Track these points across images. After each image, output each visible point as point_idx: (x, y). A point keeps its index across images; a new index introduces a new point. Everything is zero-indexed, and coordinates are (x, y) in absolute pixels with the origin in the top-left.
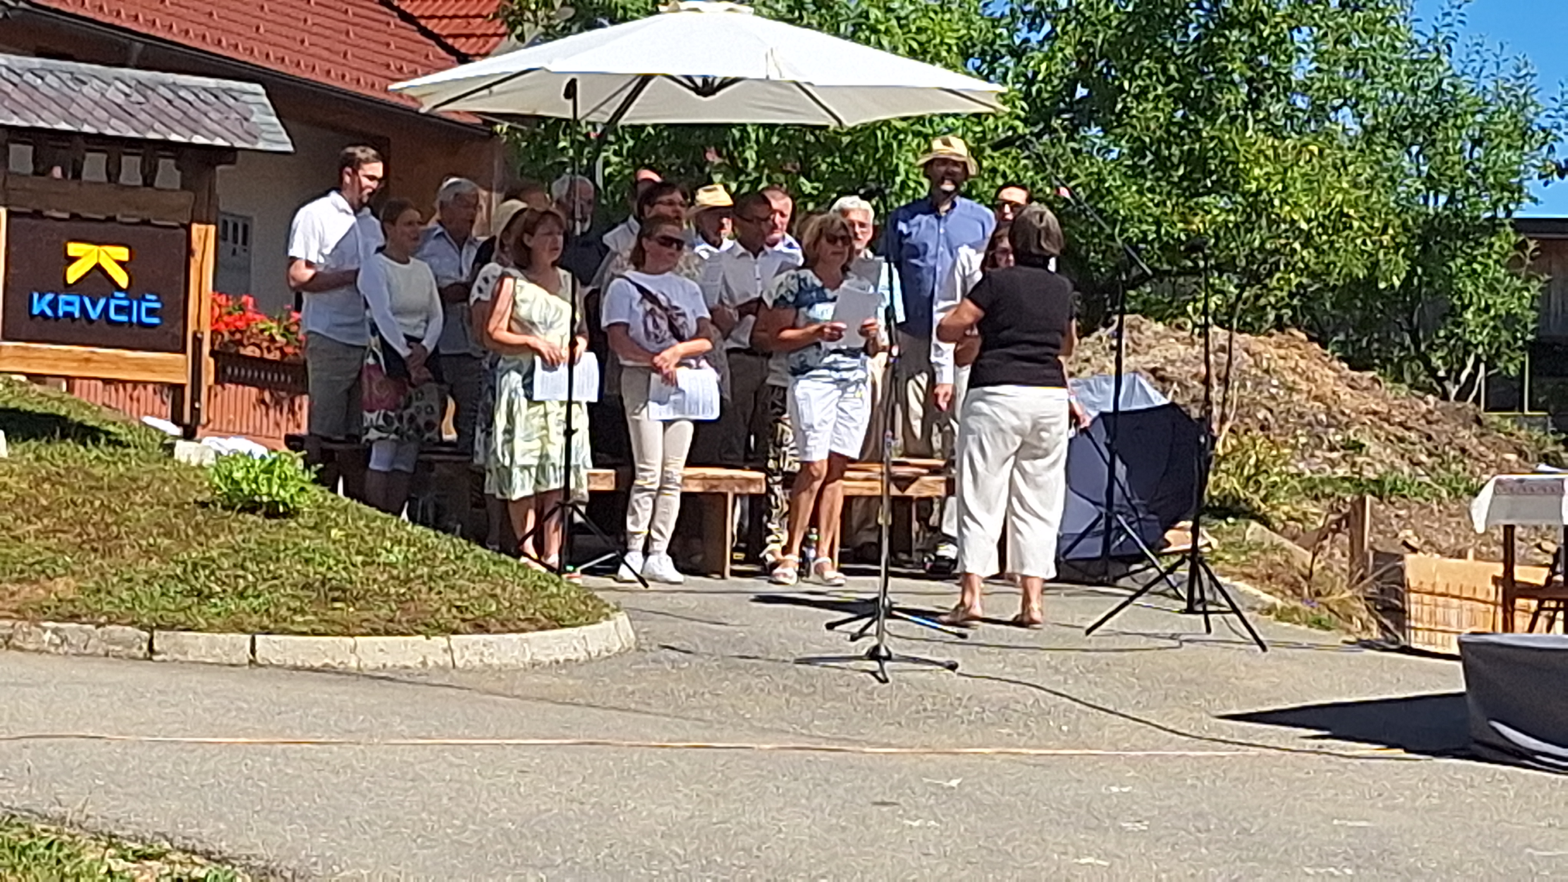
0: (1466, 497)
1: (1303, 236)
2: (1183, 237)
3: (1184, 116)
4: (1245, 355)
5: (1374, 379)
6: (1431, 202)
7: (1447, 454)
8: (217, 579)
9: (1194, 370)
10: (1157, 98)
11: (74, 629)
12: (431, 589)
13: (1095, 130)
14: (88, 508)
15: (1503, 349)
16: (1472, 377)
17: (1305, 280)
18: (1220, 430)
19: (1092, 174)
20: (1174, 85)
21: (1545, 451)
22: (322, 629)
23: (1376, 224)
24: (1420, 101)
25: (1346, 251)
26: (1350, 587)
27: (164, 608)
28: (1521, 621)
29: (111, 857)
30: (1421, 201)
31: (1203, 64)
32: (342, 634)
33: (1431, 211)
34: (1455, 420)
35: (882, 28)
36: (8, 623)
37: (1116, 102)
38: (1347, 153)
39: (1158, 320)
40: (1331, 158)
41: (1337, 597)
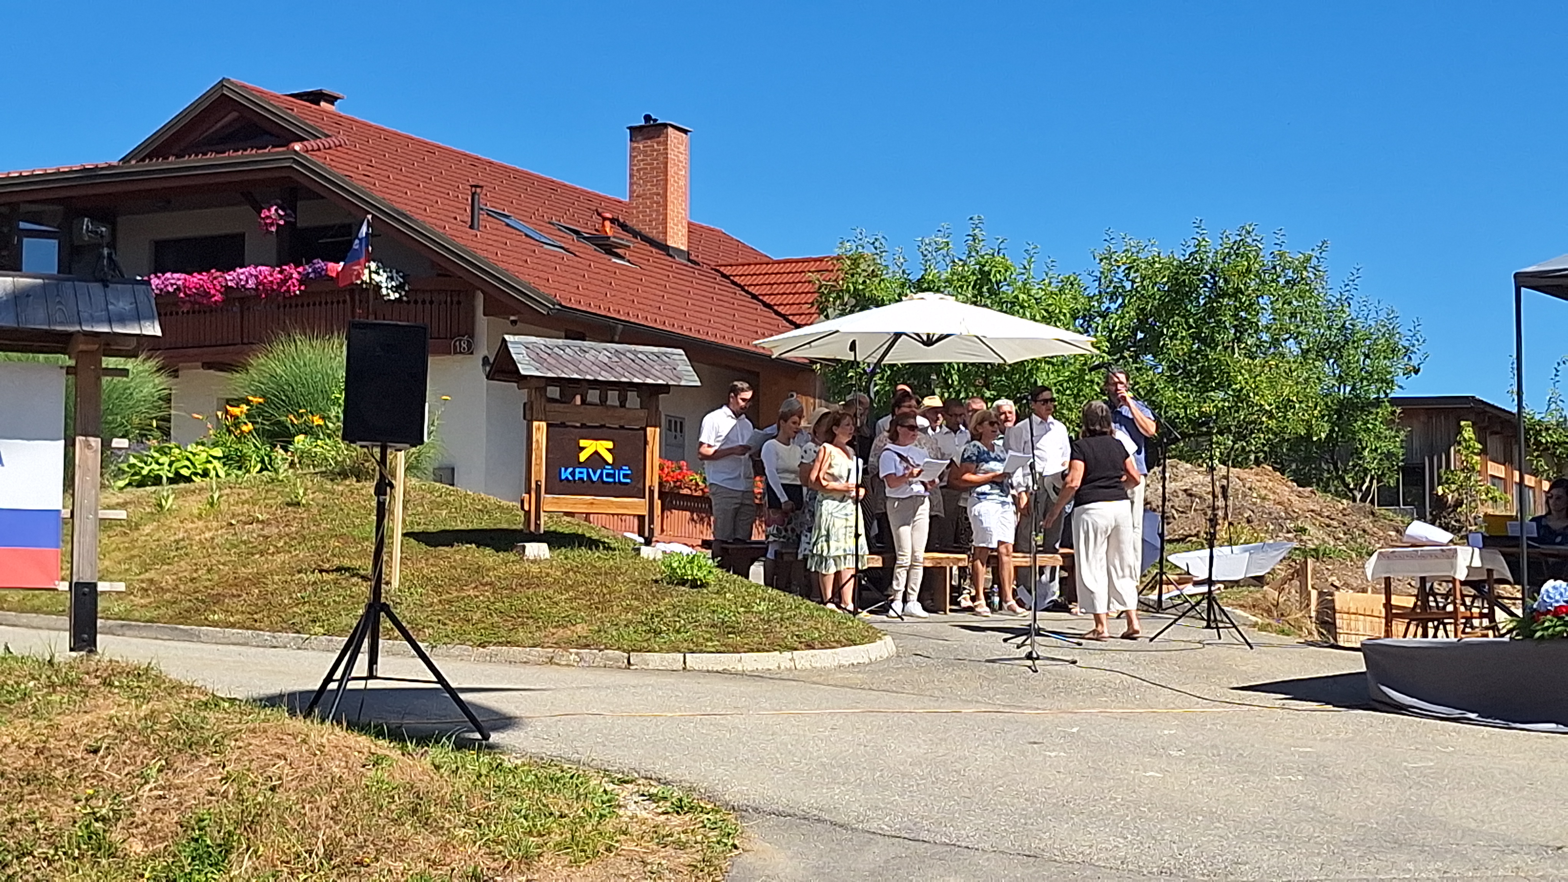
0: (1367, 557)
1: (1268, 413)
2: (1200, 416)
3: (1198, 347)
4: (1237, 480)
5: (1312, 492)
6: (1342, 393)
7: (1355, 533)
8: (664, 623)
9: (1207, 490)
10: (1183, 337)
11: (586, 653)
12: (782, 625)
13: (1148, 356)
14: (593, 585)
15: (1386, 471)
16: (1369, 487)
19: (1147, 381)
20: (1192, 330)
22: (722, 649)
23: (1310, 405)
24: (1334, 334)
25: (1293, 420)
26: (1302, 609)
27: (636, 640)
29: (606, 782)
30: (1336, 390)
31: (1208, 317)
32: (733, 652)
33: (1342, 396)
34: (1359, 513)
35: (1026, 305)
36: (551, 650)
37: (1159, 342)
38: (1292, 364)
39: (1187, 462)
40: (1282, 369)
41: (1293, 616)
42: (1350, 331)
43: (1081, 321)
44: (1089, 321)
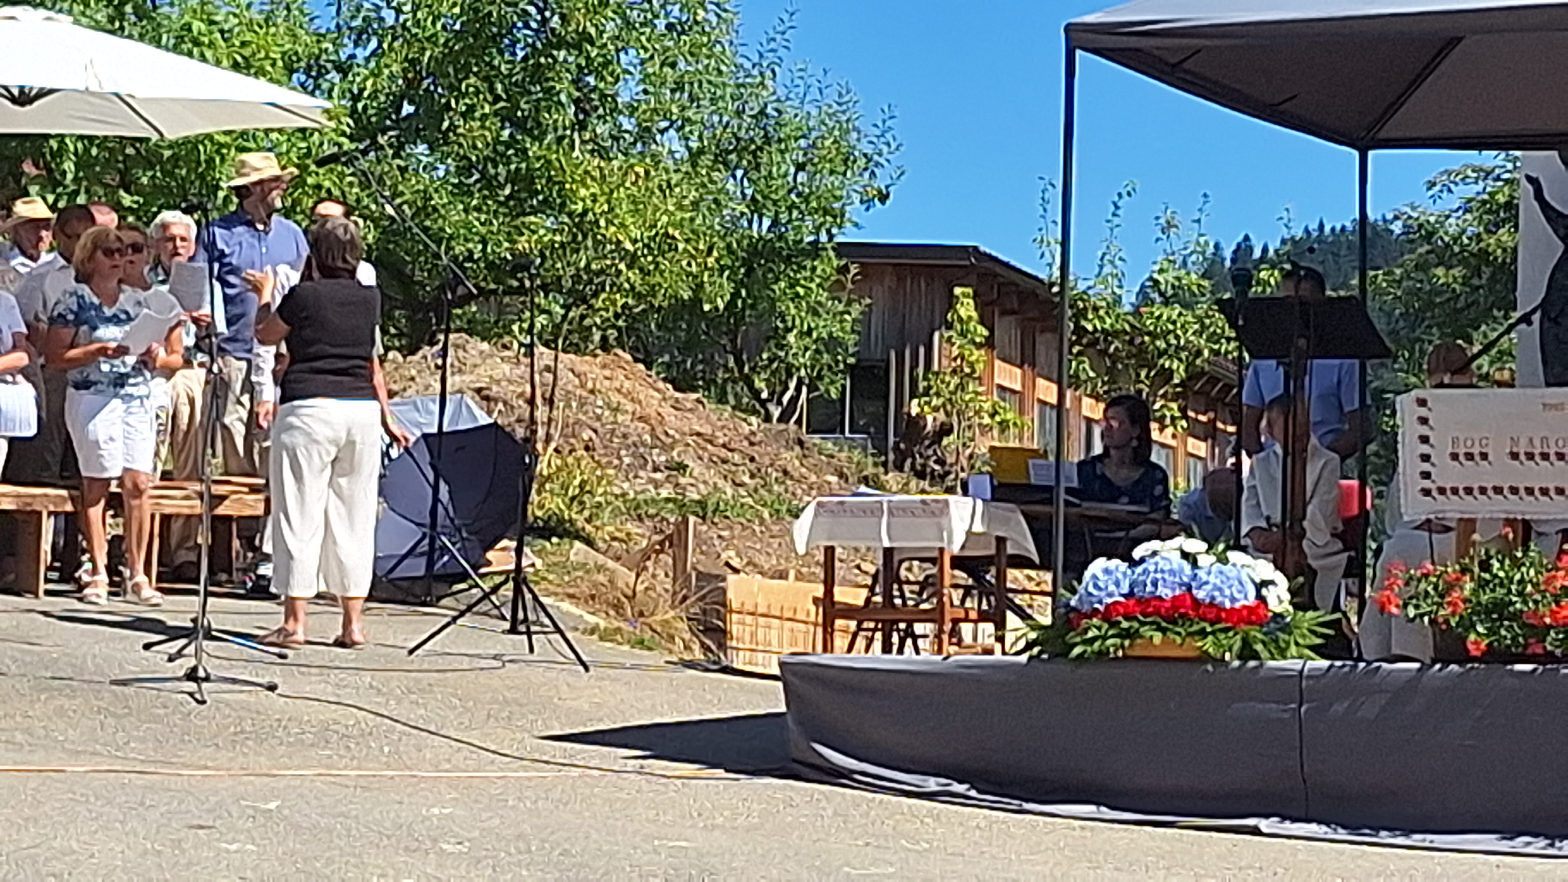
0: (788, 518)
1: (628, 258)
2: (509, 257)
3: (511, 136)
4: (571, 375)
5: (698, 401)
6: (756, 227)
7: (770, 475)
9: (519, 390)
10: (484, 117)
13: (422, 148)
15: (825, 372)
16: (794, 399)
17: (630, 301)
18: (545, 449)
19: (418, 191)
20: (502, 104)
21: (865, 473)
23: (701, 247)
24: (745, 125)
25: (671, 272)
26: (673, 607)
28: (841, 642)
30: (746, 224)
31: (530, 83)
33: (755, 235)
34: (777, 441)
35: (205, 40)
37: (443, 120)
38: (673, 175)
39: (483, 339)
40: (656, 180)
41: (658, 618)
42: (772, 122)
43: (303, 78)
44: (316, 79)
